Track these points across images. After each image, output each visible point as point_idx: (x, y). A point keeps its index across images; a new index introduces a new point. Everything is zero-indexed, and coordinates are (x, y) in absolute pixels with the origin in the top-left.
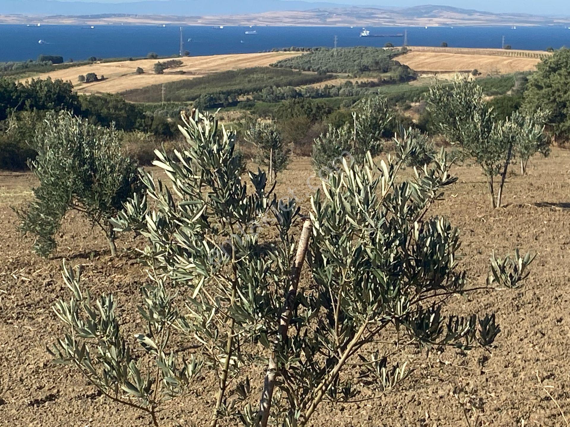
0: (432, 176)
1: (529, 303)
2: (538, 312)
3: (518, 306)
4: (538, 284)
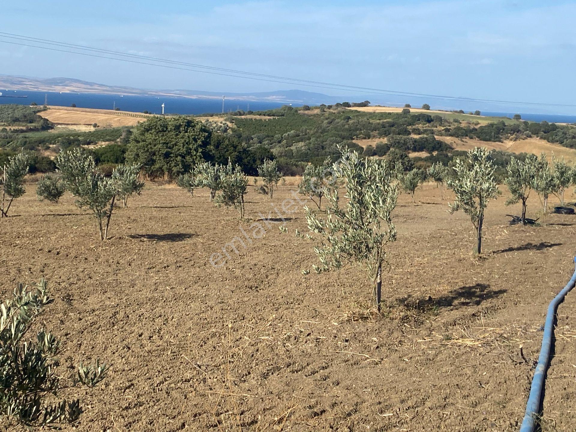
0: (36, 299)
1: (121, 321)
2: (127, 329)
3: (113, 323)
4: (129, 303)
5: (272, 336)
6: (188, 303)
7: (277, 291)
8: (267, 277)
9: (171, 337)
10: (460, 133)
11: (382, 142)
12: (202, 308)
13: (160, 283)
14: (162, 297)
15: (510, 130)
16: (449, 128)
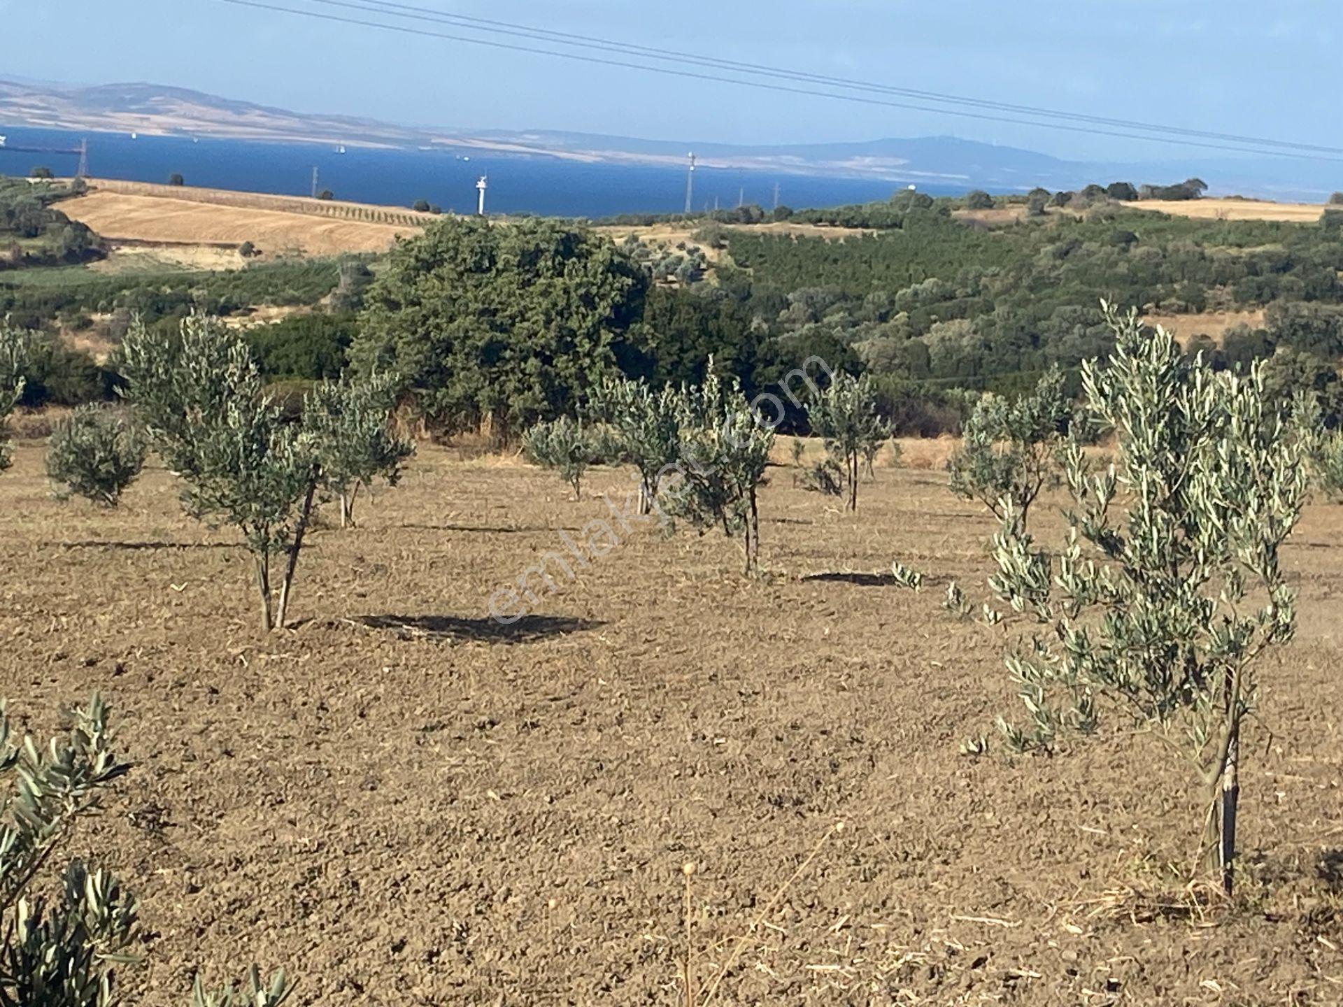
0: (70, 763)
1: (333, 897)
2: (352, 923)
3: (305, 906)
4: (358, 842)
5: (852, 964)
6: (562, 846)
7: (869, 817)
8: (835, 767)
9: (502, 956)
11: (1246, 326)
12: (609, 862)
13: (466, 777)
14: (472, 824)
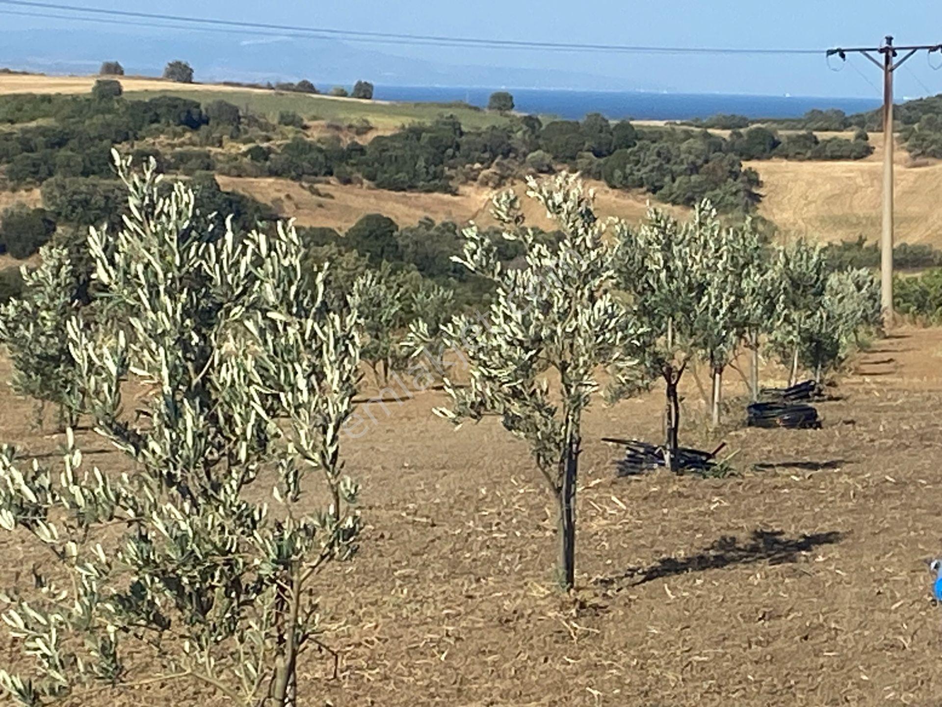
10: (305, 164)
11: (22, 205)
15: (480, 146)
16: (265, 145)
